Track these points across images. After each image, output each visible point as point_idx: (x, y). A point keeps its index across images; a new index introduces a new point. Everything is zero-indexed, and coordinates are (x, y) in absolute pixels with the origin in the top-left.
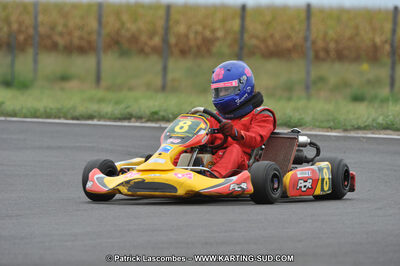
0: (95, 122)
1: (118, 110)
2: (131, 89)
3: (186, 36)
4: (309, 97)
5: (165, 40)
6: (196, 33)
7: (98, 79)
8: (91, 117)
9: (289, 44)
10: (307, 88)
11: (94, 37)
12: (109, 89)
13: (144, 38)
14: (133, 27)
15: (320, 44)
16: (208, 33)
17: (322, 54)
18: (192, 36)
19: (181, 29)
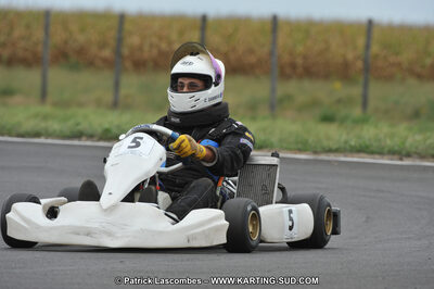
0: (42, 140)
1: (67, 127)
2: (81, 105)
3: (140, 48)
4: (274, 117)
5: (118, 52)
6: (151, 46)
7: (44, 95)
8: (37, 135)
9: (252, 59)
10: (272, 107)
11: (40, 48)
12: (55, 104)
13: (94, 50)
14: (81, 38)
15: (286, 58)
16: (164, 46)
17: (288, 70)
18: (146, 48)
19: (135, 40)
